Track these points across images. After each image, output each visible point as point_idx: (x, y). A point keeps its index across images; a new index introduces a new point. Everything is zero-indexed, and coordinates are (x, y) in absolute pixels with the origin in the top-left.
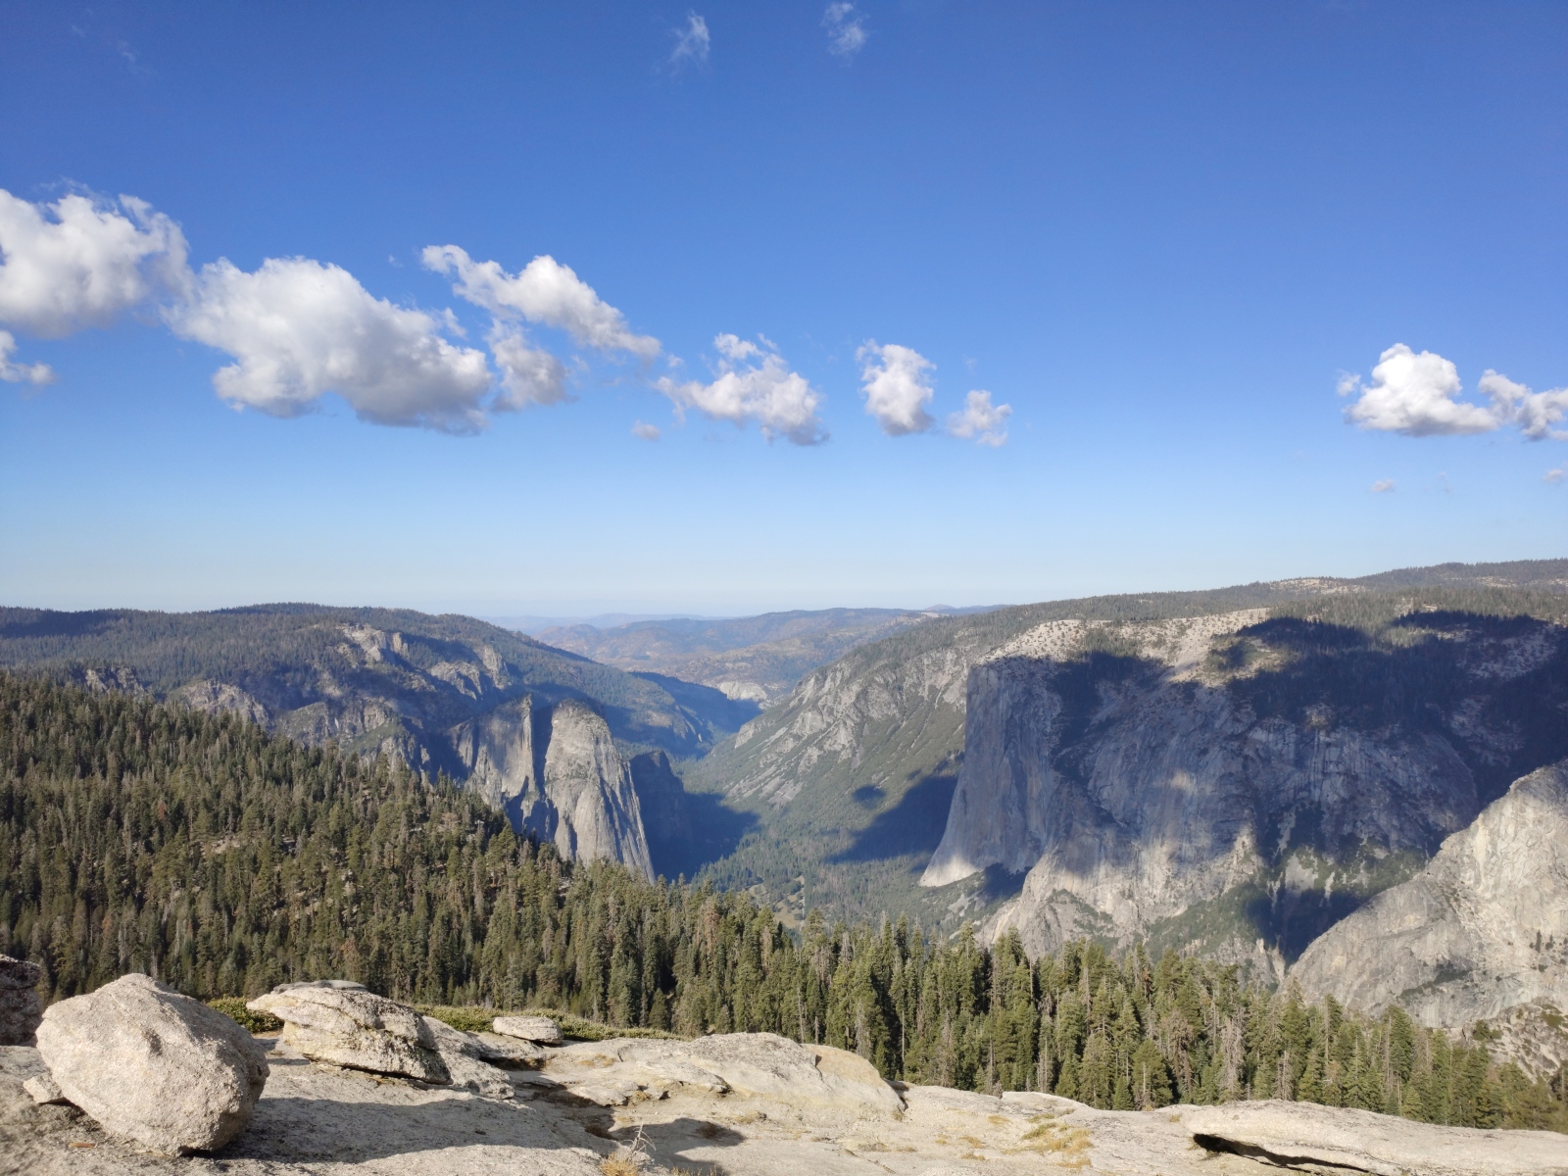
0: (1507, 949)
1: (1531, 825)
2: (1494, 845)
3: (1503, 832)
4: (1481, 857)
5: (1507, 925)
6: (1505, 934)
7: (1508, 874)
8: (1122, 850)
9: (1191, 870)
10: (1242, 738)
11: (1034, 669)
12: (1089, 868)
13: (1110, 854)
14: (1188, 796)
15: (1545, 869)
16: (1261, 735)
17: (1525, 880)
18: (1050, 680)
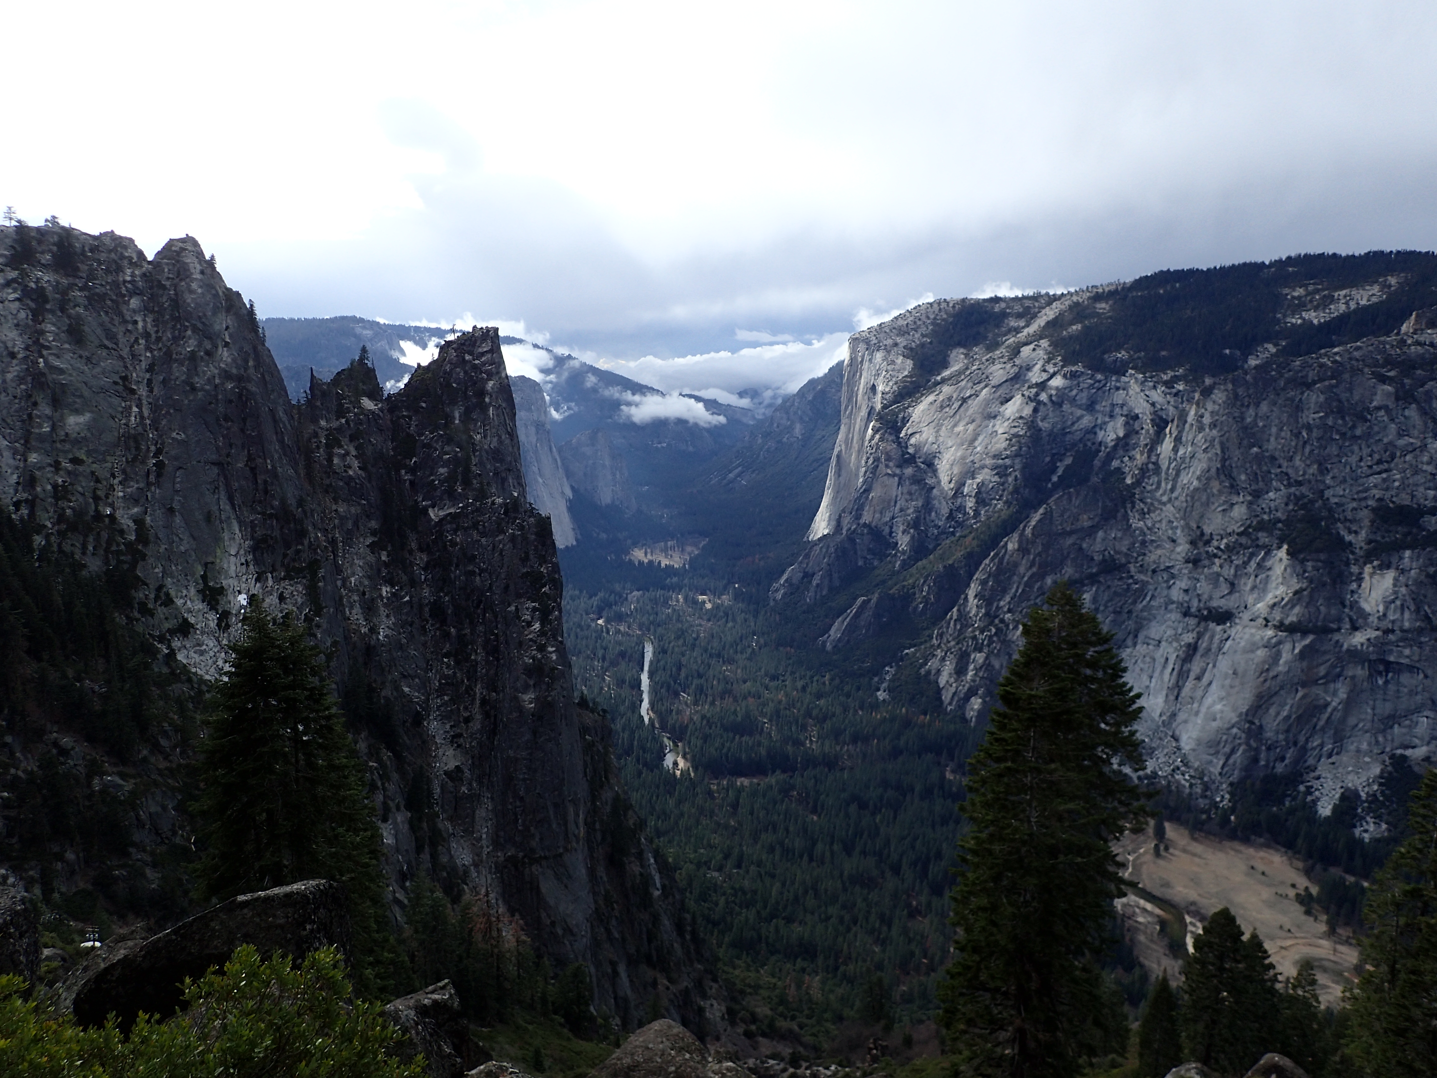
0: (1168, 545)
1: (1207, 430)
2: (1175, 450)
3: (1184, 439)
4: (1164, 464)
5: (1175, 524)
6: (1170, 532)
7: (1185, 479)
8: (915, 488)
9: (970, 504)
10: (1042, 386)
11: (899, 340)
12: (888, 503)
13: (905, 491)
14: (980, 439)
15: (1213, 471)
16: (1057, 382)
17: (1195, 483)
18: (911, 349)
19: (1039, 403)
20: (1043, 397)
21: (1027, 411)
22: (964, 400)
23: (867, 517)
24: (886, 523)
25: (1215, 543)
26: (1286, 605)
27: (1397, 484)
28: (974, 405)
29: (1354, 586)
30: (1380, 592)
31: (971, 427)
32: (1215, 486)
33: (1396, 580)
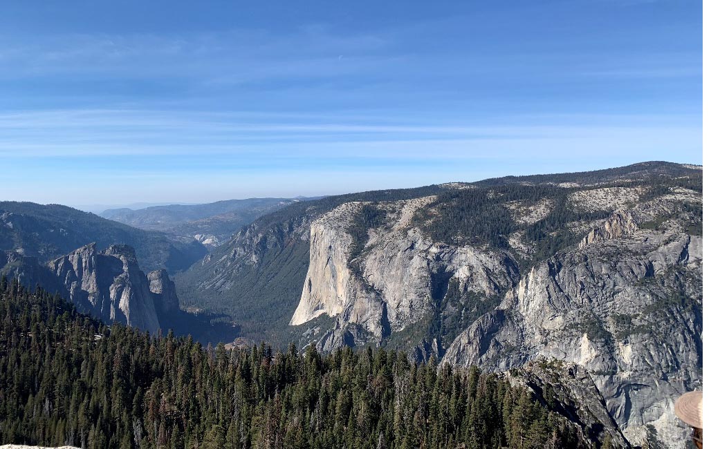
0: (532, 336)
1: (540, 284)
3: (529, 288)
6: (531, 330)
7: (532, 305)
8: (378, 304)
9: (407, 310)
10: (427, 251)
11: (340, 224)
12: (364, 312)
13: (372, 305)
14: (405, 278)
15: (545, 302)
16: (434, 250)
17: (538, 307)
18: (347, 229)
19: (429, 260)
20: (429, 257)
21: (425, 264)
22: (391, 258)
23: (352, 319)
24: (364, 322)
25: (551, 334)
26: (593, 362)
27: (618, 306)
28: (397, 260)
29: (617, 352)
30: (628, 354)
31: (399, 272)
32: (547, 309)
33: (632, 348)
